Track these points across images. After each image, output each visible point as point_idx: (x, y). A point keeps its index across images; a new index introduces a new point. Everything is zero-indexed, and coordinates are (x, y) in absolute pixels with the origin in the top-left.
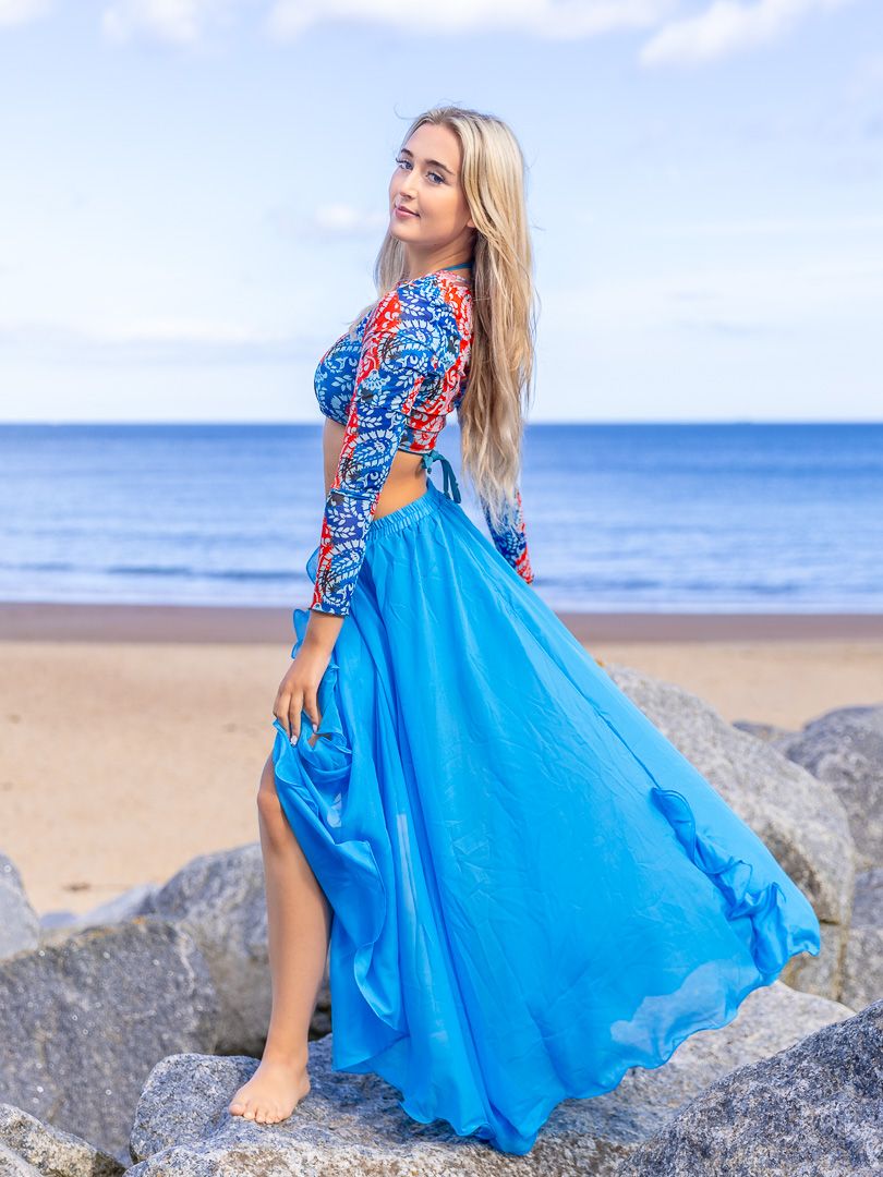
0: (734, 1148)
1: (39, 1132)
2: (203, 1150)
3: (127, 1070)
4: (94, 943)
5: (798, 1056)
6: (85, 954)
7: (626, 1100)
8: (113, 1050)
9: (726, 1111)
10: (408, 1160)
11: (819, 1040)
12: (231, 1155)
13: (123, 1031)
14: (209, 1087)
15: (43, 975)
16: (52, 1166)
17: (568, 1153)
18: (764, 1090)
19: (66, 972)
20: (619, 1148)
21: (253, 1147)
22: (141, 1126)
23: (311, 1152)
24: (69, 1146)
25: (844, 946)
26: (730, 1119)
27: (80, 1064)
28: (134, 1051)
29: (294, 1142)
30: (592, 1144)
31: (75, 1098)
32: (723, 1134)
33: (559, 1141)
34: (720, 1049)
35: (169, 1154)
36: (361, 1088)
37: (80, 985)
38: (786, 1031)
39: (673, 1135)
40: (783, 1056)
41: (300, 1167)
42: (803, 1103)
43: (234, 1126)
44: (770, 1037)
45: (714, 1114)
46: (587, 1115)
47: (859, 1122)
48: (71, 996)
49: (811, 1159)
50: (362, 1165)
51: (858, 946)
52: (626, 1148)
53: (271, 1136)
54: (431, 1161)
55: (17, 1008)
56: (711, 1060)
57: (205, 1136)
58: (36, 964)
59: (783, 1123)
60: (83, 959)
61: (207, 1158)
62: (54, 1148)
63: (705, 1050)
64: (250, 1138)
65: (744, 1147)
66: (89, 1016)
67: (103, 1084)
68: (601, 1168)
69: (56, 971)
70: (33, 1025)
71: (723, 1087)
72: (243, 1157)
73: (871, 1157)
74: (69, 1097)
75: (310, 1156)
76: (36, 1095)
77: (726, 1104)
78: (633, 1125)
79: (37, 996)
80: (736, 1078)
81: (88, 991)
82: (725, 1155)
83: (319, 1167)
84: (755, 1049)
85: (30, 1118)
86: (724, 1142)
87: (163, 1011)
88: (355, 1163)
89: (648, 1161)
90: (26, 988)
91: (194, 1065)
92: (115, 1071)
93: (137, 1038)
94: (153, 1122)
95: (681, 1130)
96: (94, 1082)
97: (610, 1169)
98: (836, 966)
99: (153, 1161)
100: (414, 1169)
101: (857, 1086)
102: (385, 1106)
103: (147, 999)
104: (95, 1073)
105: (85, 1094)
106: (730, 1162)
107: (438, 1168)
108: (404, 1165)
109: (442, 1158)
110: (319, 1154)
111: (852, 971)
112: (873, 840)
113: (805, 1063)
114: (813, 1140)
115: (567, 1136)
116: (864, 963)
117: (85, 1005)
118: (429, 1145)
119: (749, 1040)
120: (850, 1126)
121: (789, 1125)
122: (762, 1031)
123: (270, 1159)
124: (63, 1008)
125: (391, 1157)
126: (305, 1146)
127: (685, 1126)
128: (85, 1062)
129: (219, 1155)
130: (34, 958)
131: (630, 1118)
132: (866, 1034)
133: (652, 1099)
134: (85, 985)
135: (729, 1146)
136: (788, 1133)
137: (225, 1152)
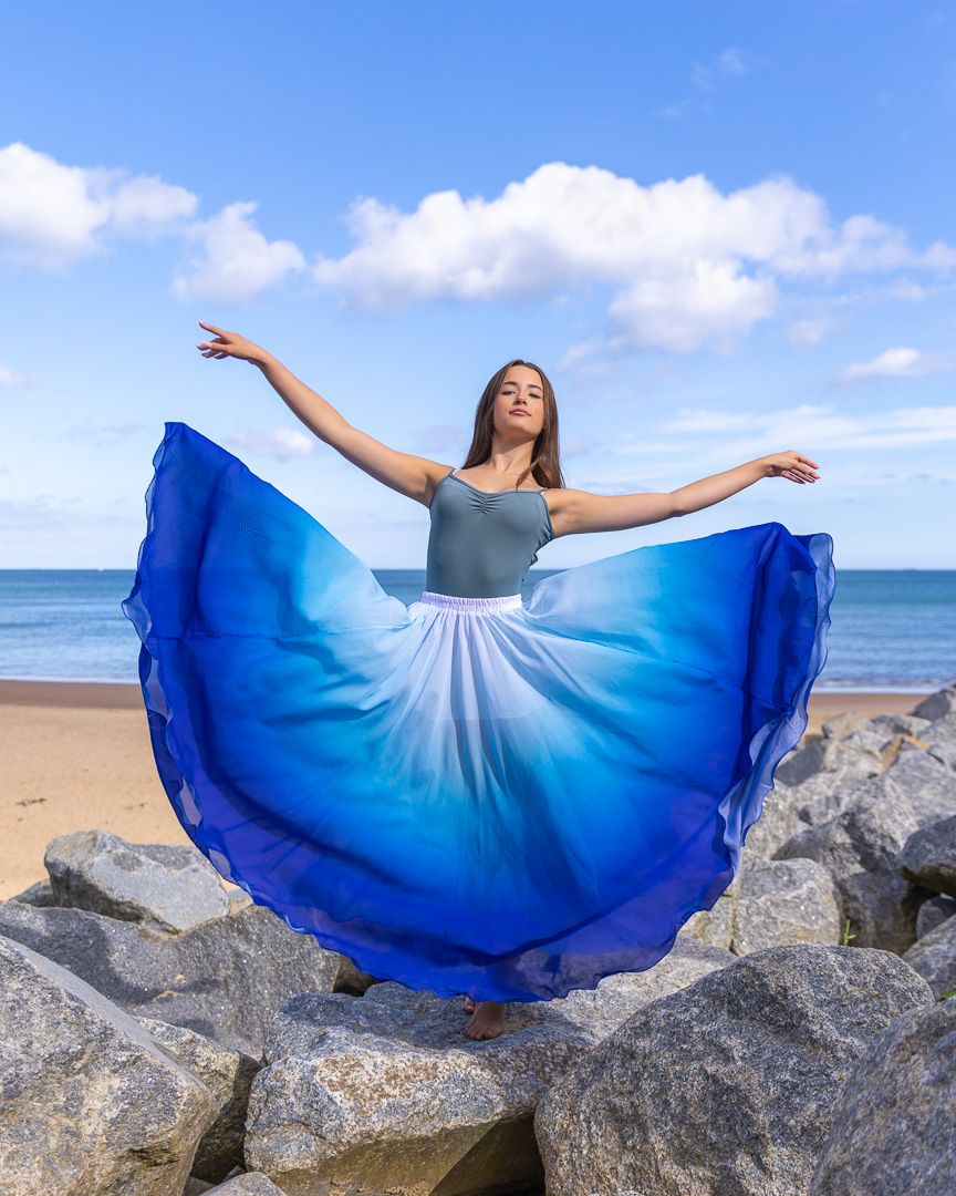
0: (651, 1053)
1: (204, 1046)
2: (308, 1058)
3: (279, 994)
4: (257, 913)
5: (692, 992)
6: (252, 920)
7: (588, 1017)
8: (270, 982)
9: (645, 1029)
10: (444, 1061)
11: (707, 981)
12: (326, 1061)
13: (277, 971)
14: (316, 1015)
15: (224, 933)
16: (213, 1068)
17: (549, 1053)
18: (670, 1015)
19: (240, 932)
20: (582, 1049)
21: (341, 1056)
22: (271, 1041)
23: (380, 1058)
24: (224, 1054)
25: (735, 910)
26: (649, 1034)
27: (248, 991)
28: (283, 982)
29: (369, 1051)
30: (564, 1047)
31: (245, 1012)
32: (643, 1044)
33: (543, 1046)
34: (652, 981)
35: (285, 1062)
36: (418, 1011)
37: (248, 941)
38: (693, 969)
39: (612, 1044)
40: (683, 992)
41: (372, 1068)
42: (695, 1023)
43: (330, 1041)
44: (683, 973)
45: (638, 1031)
46: (562, 1028)
47: (729, 1036)
48: (242, 947)
49: (699, 1060)
50: (413, 1065)
51: (745, 909)
52: (587, 1049)
53: (354, 1048)
54: (459, 1061)
55: (208, 955)
56: (646, 987)
57: (312, 1047)
58: (220, 927)
59: (682, 1036)
60: (250, 923)
61: (310, 1063)
62: (214, 1056)
63: (642, 982)
64: (339, 1049)
65: (656, 1052)
66: (254, 960)
67: (264, 1004)
68: (570, 1062)
69: (232, 931)
70: (218, 967)
71: (644, 1013)
72: (334, 1062)
73: (737, 1058)
74: (242, 1012)
75: (379, 1061)
76: (220, 1012)
77: (646, 1024)
78: (592, 1033)
79: (220, 948)
80: (653, 1006)
81: (254, 944)
82: (644, 1057)
83: (385, 1067)
84: (673, 981)
85: (198, 1036)
86: (644, 1048)
87: (302, 956)
88: (409, 1064)
89: (596, 1061)
90: (214, 943)
91: (307, 1000)
92: (271, 995)
93: (286, 975)
94: (278, 1038)
95: (617, 1041)
96: (257, 1003)
97: (576, 1063)
98: (730, 923)
99: (275, 1067)
100: (448, 1067)
101: (729, 1012)
102: (432, 1024)
103: (292, 949)
104: (258, 997)
105: (252, 1010)
106: (647, 1062)
107: (464, 1066)
108: (440, 1065)
109: (466, 1059)
110: (385, 1059)
111: (740, 926)
112: (757, 840)
113: (696, 997)
114: (700, 1047)
115: (549, 1042)
116: (748, 920)
117: (252, 953)
118: (458, 1051)
119: (670, 975)
120: (724, 1038)
121: (685, 1038)
122: (679, 969)
123: (352, 1063)
124: (238, 955)
125: (433, 1059)
126: (376, 1053)
127: (620, 1039)
128: (251, 990)
129: (318, 1062)
130: (218, 923)
131: (591, 1029)
132: (735, 978)
133: (606, 1015)
134: (251, 940)
135: (647, 1051)
136: (685, 1043)
137: (322, 1059)
